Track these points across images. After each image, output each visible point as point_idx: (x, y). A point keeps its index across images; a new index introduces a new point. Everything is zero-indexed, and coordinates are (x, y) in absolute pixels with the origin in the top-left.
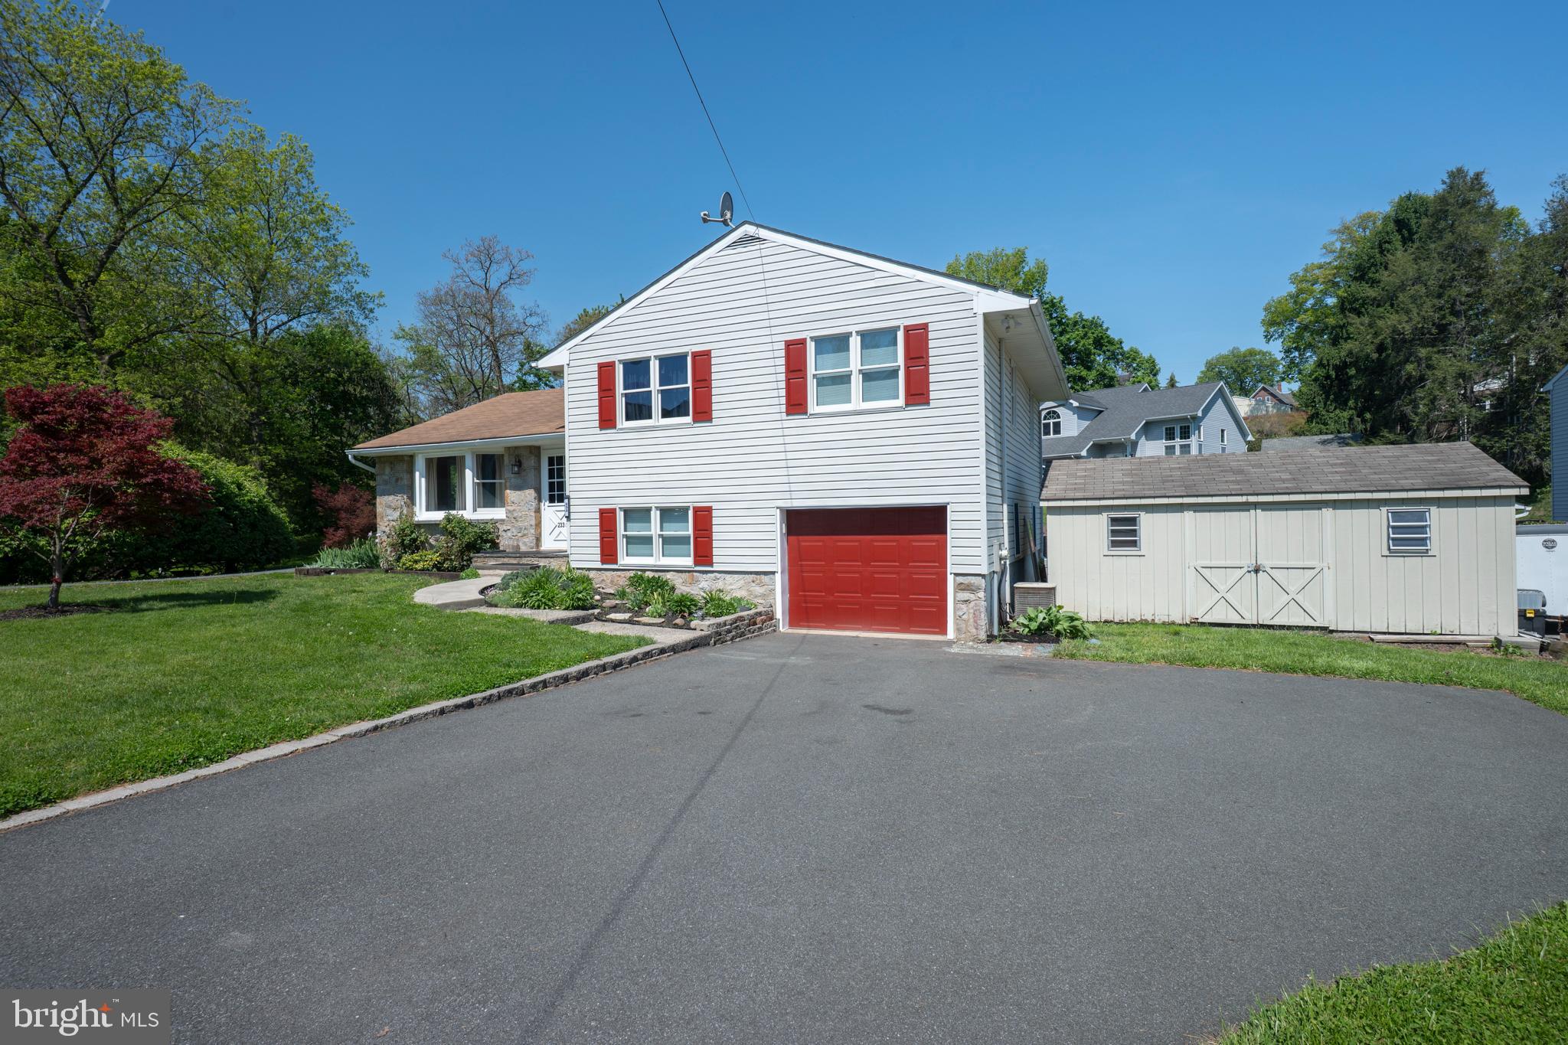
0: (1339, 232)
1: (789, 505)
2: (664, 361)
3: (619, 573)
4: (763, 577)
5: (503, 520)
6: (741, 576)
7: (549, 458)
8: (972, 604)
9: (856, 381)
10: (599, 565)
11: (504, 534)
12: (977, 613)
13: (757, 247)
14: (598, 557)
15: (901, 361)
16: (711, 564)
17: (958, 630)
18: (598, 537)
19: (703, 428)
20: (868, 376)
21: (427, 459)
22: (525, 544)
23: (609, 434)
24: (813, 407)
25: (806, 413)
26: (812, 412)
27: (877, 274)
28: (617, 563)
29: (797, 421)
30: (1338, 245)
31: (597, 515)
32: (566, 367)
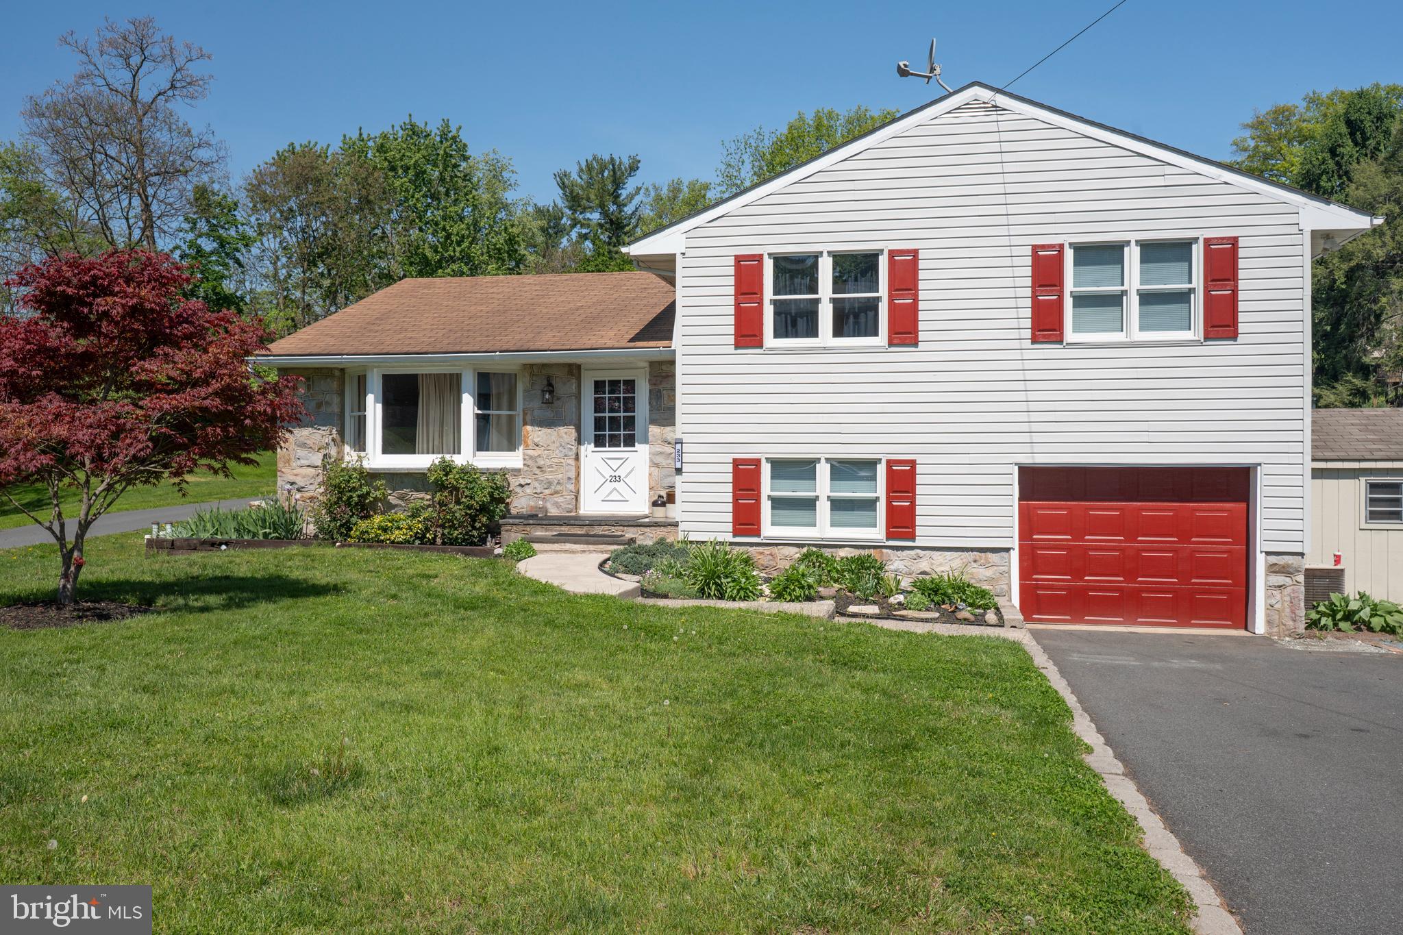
0: (1252, 127)
1: (1030, 461)
2: (840, 259)
3: (761, 549)
4: (989, 555)
5: (519, 470)
6: (956, 554)
7: (597, 383)
8: (1288, 590)
9: (1133, 304)
10: (729, 538)
11: (519, 490)
12: (1295, 602)
13: (994, 118)
14: (730, 527)
15: (1198, 281)
16: (912, 537)
17: (1269, 622)
18: (729, 498)
19: (903, 354)
20: (1147, 299)
21: (384, 376)
22: (557, 505)
23: (750, 355)
24: (1070, 335)
25: (1061, 341)
26: (1069, 341)
27: (1169, 170)
28: (758, 535)
29: (1049, 351)
30: (1252, 144)
31: (730, 468)
32: (679, 259)
